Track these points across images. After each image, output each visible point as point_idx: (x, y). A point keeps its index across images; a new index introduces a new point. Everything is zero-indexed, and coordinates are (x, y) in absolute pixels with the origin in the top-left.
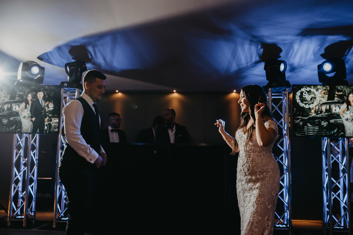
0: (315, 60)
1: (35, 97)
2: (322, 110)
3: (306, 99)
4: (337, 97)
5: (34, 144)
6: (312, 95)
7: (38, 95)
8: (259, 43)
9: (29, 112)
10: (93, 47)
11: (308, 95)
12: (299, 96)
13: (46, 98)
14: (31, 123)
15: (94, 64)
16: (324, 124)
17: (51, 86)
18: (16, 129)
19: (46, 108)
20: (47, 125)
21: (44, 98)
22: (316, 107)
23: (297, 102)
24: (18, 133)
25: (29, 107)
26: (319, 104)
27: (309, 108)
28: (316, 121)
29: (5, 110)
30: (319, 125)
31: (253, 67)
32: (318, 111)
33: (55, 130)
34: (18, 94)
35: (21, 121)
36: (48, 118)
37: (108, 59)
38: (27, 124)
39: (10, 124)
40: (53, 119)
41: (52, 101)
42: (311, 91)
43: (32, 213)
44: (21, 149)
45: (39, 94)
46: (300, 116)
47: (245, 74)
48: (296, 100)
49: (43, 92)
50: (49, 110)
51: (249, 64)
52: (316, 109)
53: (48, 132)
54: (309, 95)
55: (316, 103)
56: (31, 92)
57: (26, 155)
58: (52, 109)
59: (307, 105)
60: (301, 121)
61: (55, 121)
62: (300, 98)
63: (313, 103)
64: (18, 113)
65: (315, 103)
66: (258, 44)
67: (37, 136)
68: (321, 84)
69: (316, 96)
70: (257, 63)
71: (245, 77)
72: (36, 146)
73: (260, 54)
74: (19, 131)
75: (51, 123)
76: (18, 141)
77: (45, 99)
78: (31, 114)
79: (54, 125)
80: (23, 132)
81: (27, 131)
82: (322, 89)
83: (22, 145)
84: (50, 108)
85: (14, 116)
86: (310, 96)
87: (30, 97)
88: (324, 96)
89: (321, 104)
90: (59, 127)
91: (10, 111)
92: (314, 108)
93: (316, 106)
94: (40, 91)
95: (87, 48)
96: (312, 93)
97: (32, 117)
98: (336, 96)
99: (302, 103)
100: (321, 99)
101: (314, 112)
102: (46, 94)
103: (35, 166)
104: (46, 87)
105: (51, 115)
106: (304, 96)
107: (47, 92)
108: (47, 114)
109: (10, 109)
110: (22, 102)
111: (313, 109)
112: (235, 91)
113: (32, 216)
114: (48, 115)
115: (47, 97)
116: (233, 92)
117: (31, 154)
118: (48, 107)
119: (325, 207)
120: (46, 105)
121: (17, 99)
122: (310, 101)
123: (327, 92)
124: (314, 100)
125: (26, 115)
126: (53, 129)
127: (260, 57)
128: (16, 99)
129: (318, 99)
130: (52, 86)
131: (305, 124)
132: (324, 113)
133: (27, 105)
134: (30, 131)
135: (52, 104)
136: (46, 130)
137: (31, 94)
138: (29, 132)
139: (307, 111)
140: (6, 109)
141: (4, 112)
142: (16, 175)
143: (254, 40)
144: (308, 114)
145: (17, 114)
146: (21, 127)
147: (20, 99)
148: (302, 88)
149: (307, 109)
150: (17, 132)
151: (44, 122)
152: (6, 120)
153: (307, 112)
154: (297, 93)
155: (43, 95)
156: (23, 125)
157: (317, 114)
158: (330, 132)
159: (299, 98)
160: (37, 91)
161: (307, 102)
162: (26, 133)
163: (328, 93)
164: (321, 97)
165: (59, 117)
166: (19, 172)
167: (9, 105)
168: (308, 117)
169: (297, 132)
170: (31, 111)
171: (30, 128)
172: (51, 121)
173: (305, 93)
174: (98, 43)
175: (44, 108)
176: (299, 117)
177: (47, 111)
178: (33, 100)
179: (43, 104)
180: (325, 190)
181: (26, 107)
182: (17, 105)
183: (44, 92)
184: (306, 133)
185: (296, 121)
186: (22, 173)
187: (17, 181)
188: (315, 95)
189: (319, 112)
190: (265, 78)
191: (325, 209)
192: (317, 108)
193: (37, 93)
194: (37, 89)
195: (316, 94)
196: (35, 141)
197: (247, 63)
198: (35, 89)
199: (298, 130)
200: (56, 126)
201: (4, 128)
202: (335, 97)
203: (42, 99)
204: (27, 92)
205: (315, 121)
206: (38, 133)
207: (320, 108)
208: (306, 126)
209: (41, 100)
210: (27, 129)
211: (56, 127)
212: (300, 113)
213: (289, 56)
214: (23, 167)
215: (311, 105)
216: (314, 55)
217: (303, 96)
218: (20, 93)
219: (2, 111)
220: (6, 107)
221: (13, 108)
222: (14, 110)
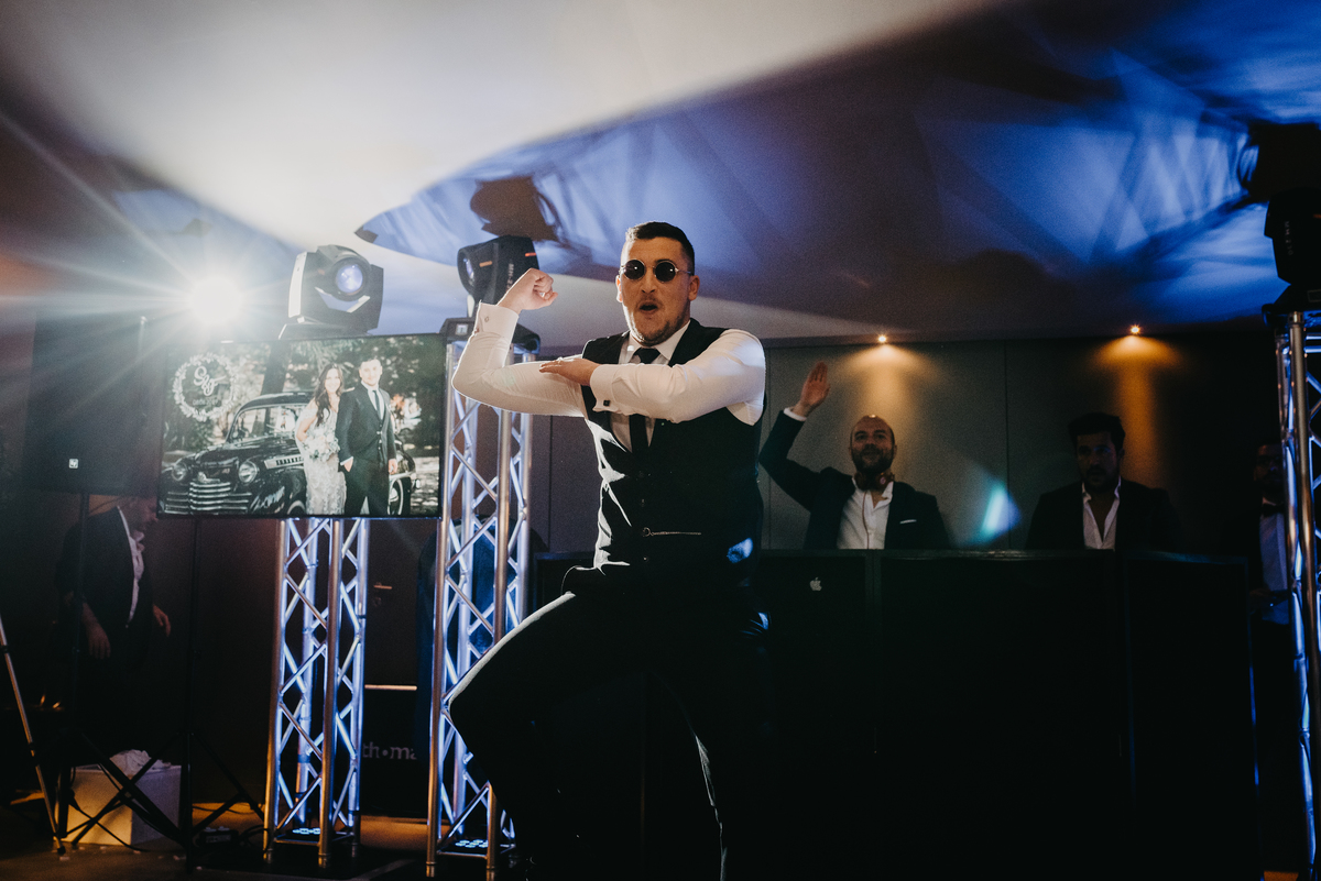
1: (352, 378)
5: (351, 556)
7: (362, 373)
8: (1238, 124)
9: (331, 437)
10: (562, 180)
13: (391, 383)
14: (340, 478)
15: (566, 245)
17: (411, 338)
18: (286, 500)
19: (393, 418)
20: (396, 486)
21: (384, 384)
24: (293, 515)
25: (331, 417)
29: (246, 430)
31: (1215, 226)
33: (425, 503)
34: (291, 372)
35: (302, 472)
36: (399, 457)
37: (617, 223)
39: (268, 481)
40: (417, 461)
41: (414, 394)
43: (347, 817)
44: (306, 577)
45: (366, 370)
47: (1180, 257)
49: (379, 358)
50: (403, 427)
51: (1197, 215)
53: (400, 513)
56: (340, 361)
57: (322, 600)
58: (416, 422)
61: (426, 468)
64: (292, 442)
66: (1236, 131)
67: (361, 527)
70: (1229, 210)
71: (1178, 271)
72: (358, 563)
73: (1243, 174)
74: (297, 508)
75: (413, 477)
76: (293, 547)
78: (339, 444)
79: (423, 483)
80: (311, 513)
81: (325, 509)
83: (310, 561)
84: (406, 421)
85: (278, 451)
87: (333, 382)
90: (439, 493)
91: (267, 436)
94: (368, 356)
95: (537, 184)
97: (342, 456)
102: (390, 368)
103: (356, 639)
104: (392, 340)
105: (412, 446)
107: (394, 359)
108: (396, 442)
109: (265, 426)
110: (305, 400)
112: (1135, 329)
113: (347, 828)
114: (398, 447)
115: (393, 379)
116: (1129, 334)
117: (339, 593)
118: (401, 417)
120: (391, 408)
121: (289, 388)
125: (322, 449)
126: (419, 500)
127: (1243, 183)
128: (284, 390)
130: (412, 335)
133: (325, 411)
134: (336, 508)
135: (415, 404)
136: (395, 506)
137: (337, 368)
138: (331, 513)
140: (250, 427)
141: (245, 440)
142: (289, 675)
143: (1219, 113)
145: (290, 446)
146: (303, 496)
147: (298, 389)
150: (289, 512)
152: (252, 469)
155: (379, 371)
156: (311, 487)
160: (357, 357)
162: (323, 516)
165: (441, 454)
166: (299, 662)
167: (263, 412)
170: (338, 433)
171: (335, 497)
172: (411, 467)
174: (578, 165)
175: (386, 422)
177: (395, 431)
178: (343, 391)
179: (382, 403)
181: (320, 420)
182: (288, 412)
183: (383, 358)
186: (308, 666)
187: (293, 697)
190: (1270, 272)
193: (357, 365)
194: (359, 349)
196: (354, 548)
197: (1188, 212)
198: (351, 349)
200: (431, 487)
201: (247, 497)
203: (376, 387)
204: (324, 363)
206: (364, 516)
209: (375, 392)
210: (326, 500)
211: (431, 491)
214: (310, 642)
218: (300, 367)
219: (235, 435)
220: (250, 420)
221: (273, 424)
222: (277, 430)
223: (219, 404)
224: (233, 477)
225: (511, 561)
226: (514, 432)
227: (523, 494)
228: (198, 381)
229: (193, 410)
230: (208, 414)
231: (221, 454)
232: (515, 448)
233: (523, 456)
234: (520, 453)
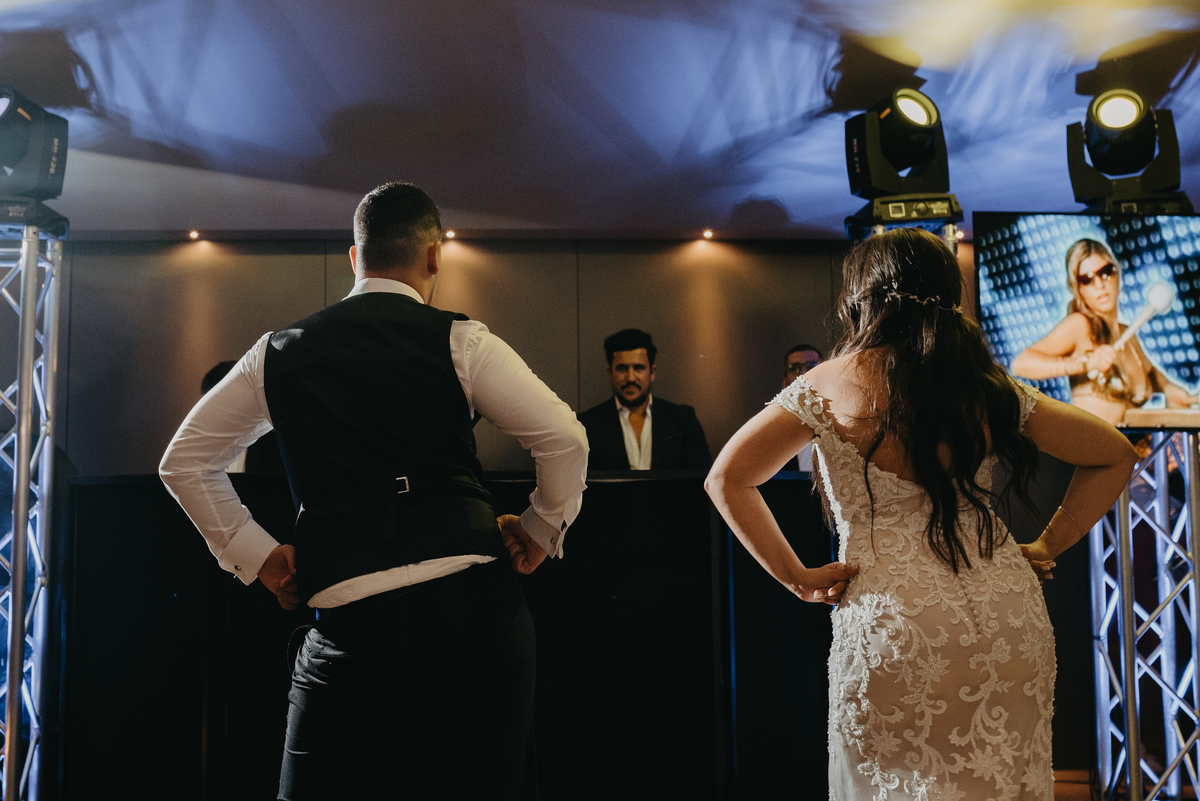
0: (1054, 109)
8: (829, 33)
10: (102, 38)
15: (100, 113)
31: (798, 133)
37: (165, 92)
47: (758, 163)
51: (782, 121)
66: (827, 38)
68: (1082, 207)
70: (814, 116)
71: (756, 177)
73: (828, 86)
95: (70, 41)
112: (708, 234)
116: (702, 238)
119: (1102, 718)
127: (829, 93)
143: (813, 19)
174: (122, 21)
180: (1101, 651)
190: (843, 182)
191: (1105, 726)
197: (773, 118)
213: (950, 90)
216: (1050, 88)
225: (33, 487)
226: (38, 334)
227: (46, 406)
232: (38, 350)
233: (46, 361)
234: (42, 357)
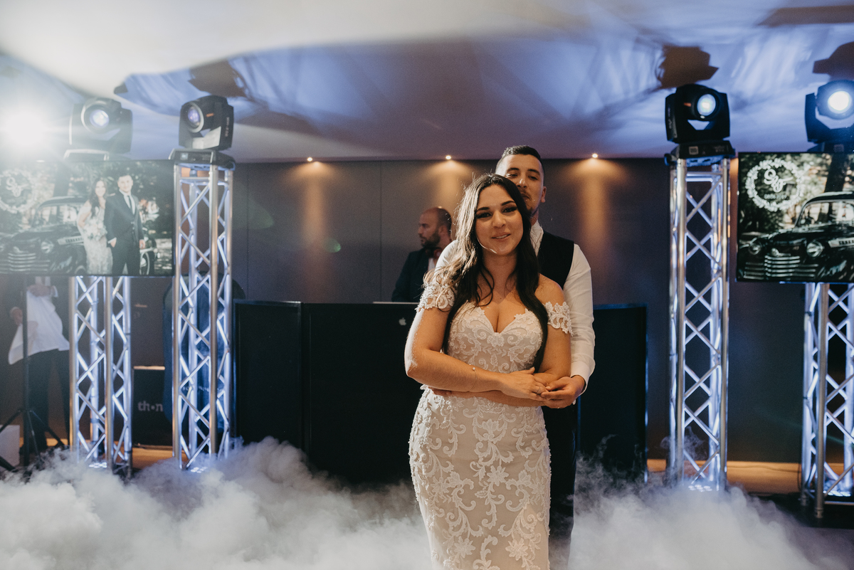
0: (798, 84)
1: (113, 188)
2: (811, 216)
3: (771, 189)
4: (850, 183)
5: (119, 297)
6: (788, 179)
7: (120, 184)
8: (656, 45)
9: (101, 225)
11: (777, 177)
12: (755, 180)
13: (139, 191)
14: (108, 252)
15: (251, 99)
16: (815, 249)
17: (150, 162)
18: (73, 265)
19: (141, 215)
20: (145, 256)
21: (134, 191)
22: (795, 209)
23: (748, 195)
24: (79, 274)
26: (802, 201)
27: (779, 211)
28: (795, 242)
29: (44, 219)
30: (802, 251)
31: (642, 101)
32: (800, 218)
33: (164, 268)
34: (72, 182)
35: (83, 247)
36: (146, 239)
37: (285, 86)
38: (99, 254)
39: (61, 253)
40: (158, 241)
41: (154, 198)
42: (785, 169)
43: (124, 455)
44: (90, 309)
45: (123, 182)
46: (755, 231)
47: (620, 118)
48: (747, 190)
49: (130, 175)
50: (148, 219)
51: (632, 95)
52: (795, 214)
53: (148, 273)
54: (780, 178)
55: (795, 198)
56: (106, 175)
57: (101, 325)
58: (156, 216)
59: (774, 203)
60: (756, 243)
61: (163, 245)
62: (756, 185)
63: (788, 198)
64: (75, 228)
65: (793, 197)
66: (654, 48)
67: (126, 281)
68: (812, 145)
69: (798, 181)
70: (651, 91)
72: (124, 300)
73: (658, 71)
74: (81, 270)
75: (155, 251)
76: (81, 292)
77: (137, 192)
78: (107, 229)
79: (162, 255)
80: (90, 273)
81: (99, 271)
82: (812, 163)
83: (92, 300)
84: (149, 216)
85: (66, 234)
86: (781, 181)
87: (101, 189)
88: (816, 180)
89: (809, 200)
90: (173, 261)
91: (58, 224)
92: (792, 210)
93: (796, 206)
94: (123, 174)
96: (786, 172)
97: (109, 237)
98: (847, 179)
99: (762, 197)
100: (809, 187)
101: (791, 221)
102: (138, 182)
103: (125, 348)
104: (138, 163)
105: (154, 232)
106: (768, 180)
107: (140, 175)
108: (144, 229)
109: (57, 217)
110: (83, 201)
111: (787, 213)
112: (595, 155)
113: (125, 461)
114: (145, 232)
115: (141, 189)
116: (591, 158)
117: (111, 320)
118: (146, 213)
119: (806, 443)
120: (139, 207)
121: (71, 193)
122: (783, 193)
123: (826, 171)
124: (790, 191)
125: (95, 232)
126: (160, 266)
127: (659, 78)
128: (69, 194)
129: (801, 188)
130: (152, 160)
131: (766, 250)
132: (816, 223)
133: (97, 209)
134: (106, 270)
135: (155, 205)
136: (144, 269)
137: (103, 181)
138: (104, 273)
139: (772, 218)
140: (47, 218)
141: (44, 226)
142: (81, 371)
143: (646, 38)
144: (776, 226)
145: (74, 230)
146: (84, 262)
147: (77, 194)
148: (762, 161)
149: (773, 212)
150: (76, 272)
151: (138, 248)
152: (49, 245)
153: (772, 221)
154: (750, 174)
155: (131, 183)
156: (90, 256)
157: (798, 225)
158: (828, 269)
159: (753, 186)
160: (117, 173)
161: (772, 196)
162: (98, 275)
163: (827, 173)
164: (809, 184)
165: (172, 236)
166: (89, 363)
167: (55, 210)
168: (775, 234)
169: (747, 270)
170: (105, 222)
171: (105, 262)
172: (154, 245)
173: (770, 173)
175: (137, 216)
176: (753, 233)
177: (142, 221)
178: (108, 195)
179: (133, 204)
180: (808, 406)
181: (93, 214)
182: (72, 208)
183: (133, 175)
184: (769, 273)
185: (744, 243)
186: (95, 366)
187: (85, 387)
188: (795, 178)
189: (803, 221)
191: (808, 448)
192: (798, 210)
193: (116, 179)
194: (117, 169)
195: (796, 175)
196: (121, 291)
197: (626, 93)
198: (112, 169)
199: (748, 266)
200: (167, 258)
201: (47, 263)
202: (844, 182)
203: (129, 194)
204: (94, 177)
205: (791, 242)
206: (125, 275)
207: (806, 211)
208: (770, 256)
209: (129, 196)
210: (100, 265)
211: (167, 260)
212: (754, 224)
213: (733, 74)
214: (96, 351)
215: (785, 202)
216: (797, 72)
217: (765, 182)
218: (78, 180)
219: (37, 222)
220: (46, 213)
221: (62, 216)
222: (65, 219)
223: (25, 203)
224: (37, 249)
225: (220, 300)
226: (221, 220)
227: (226, 260)
228: (9, 187)
229: (7, 206)
230: (18, 209)
231: (28, 235)
232: (221, 230)
233: (226, 235)
234: (224, 233)
